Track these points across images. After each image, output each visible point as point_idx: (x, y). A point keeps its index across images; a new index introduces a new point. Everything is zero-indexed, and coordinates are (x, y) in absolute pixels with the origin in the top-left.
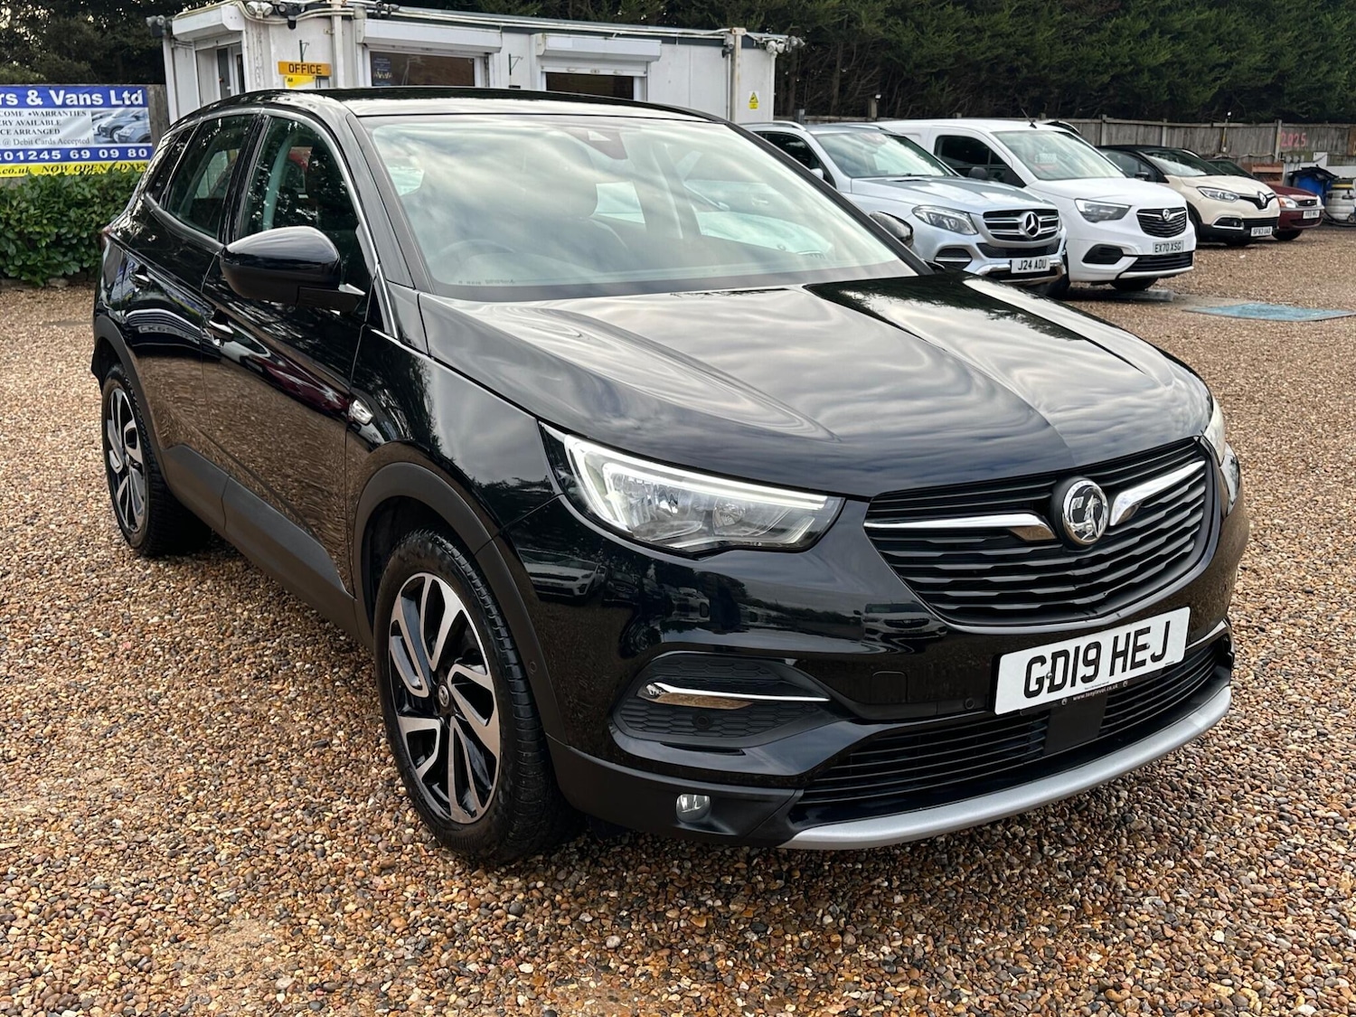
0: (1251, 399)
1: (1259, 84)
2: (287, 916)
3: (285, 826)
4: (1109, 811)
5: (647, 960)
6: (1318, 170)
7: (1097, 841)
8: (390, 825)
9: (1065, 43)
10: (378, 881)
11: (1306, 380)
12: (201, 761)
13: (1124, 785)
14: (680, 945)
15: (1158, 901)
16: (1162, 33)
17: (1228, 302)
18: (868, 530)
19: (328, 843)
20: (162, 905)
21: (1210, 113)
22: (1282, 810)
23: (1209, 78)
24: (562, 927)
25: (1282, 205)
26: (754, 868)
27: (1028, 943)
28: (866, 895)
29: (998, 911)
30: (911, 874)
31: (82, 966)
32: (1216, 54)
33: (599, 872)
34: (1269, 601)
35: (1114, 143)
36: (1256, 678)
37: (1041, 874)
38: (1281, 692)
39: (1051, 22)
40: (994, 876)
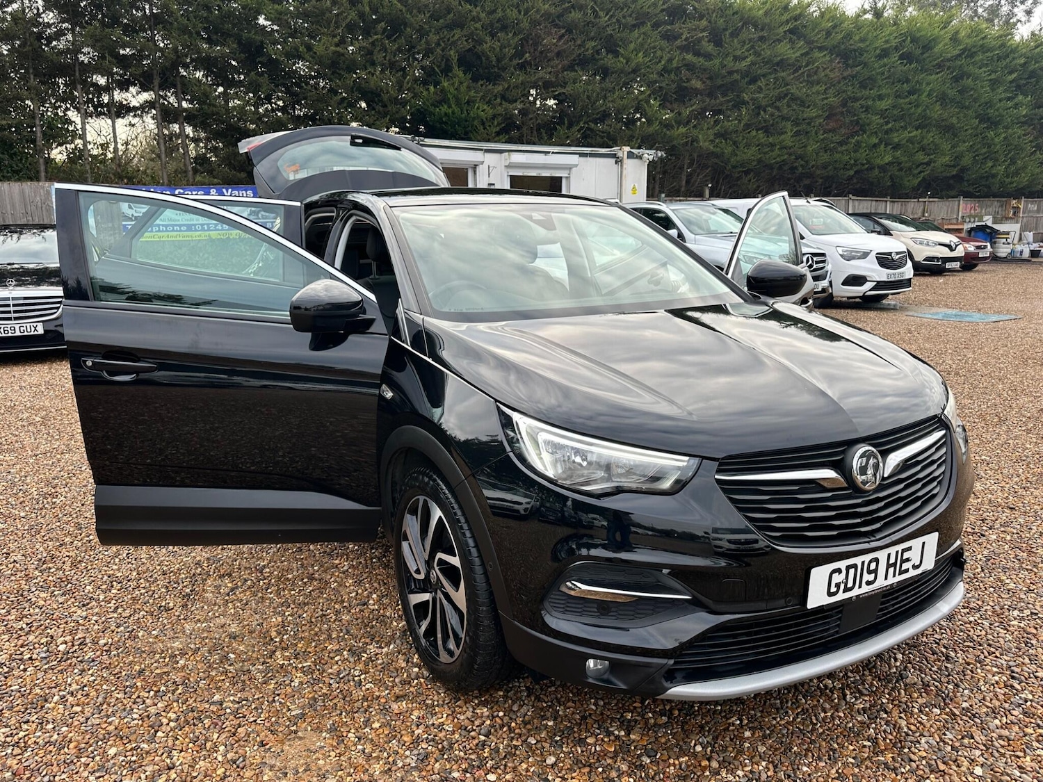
0: (957, 374)
1: (948, 175)
2: (333, 729)
3: (337, 663)
4: (890, 669)
5: (574, 775)
6: (986, 226)
7: (883, 692)
8: (404, 665)
9: (826, 151)
10: (395, 706)
11: (993, 362)
12: (287, 614)
13: (898, 649)
14: (597, 765)
15: (931, 740)
16: (886, 145)
17: (934, 310)
18: (718, 481)
19: (363, 676)
20: (254, 719)
21: (917, 193)
22: (1013, 672)
23: (916, 172)
24: (516, 747)
25: (965, 248)
26: (646, 707)
27: (840, 771)
28: (724, 730)
29: (818, 745)
30: (755, 715)
31: (201, 763)
32: (921, 157)
33: (541, 706)
34: (985, 514)
35: (857, 212)
36: (983, 571)
37: (846, 717)
38: (1001, 581)
39: (817, 139)
40: (813, 718)
